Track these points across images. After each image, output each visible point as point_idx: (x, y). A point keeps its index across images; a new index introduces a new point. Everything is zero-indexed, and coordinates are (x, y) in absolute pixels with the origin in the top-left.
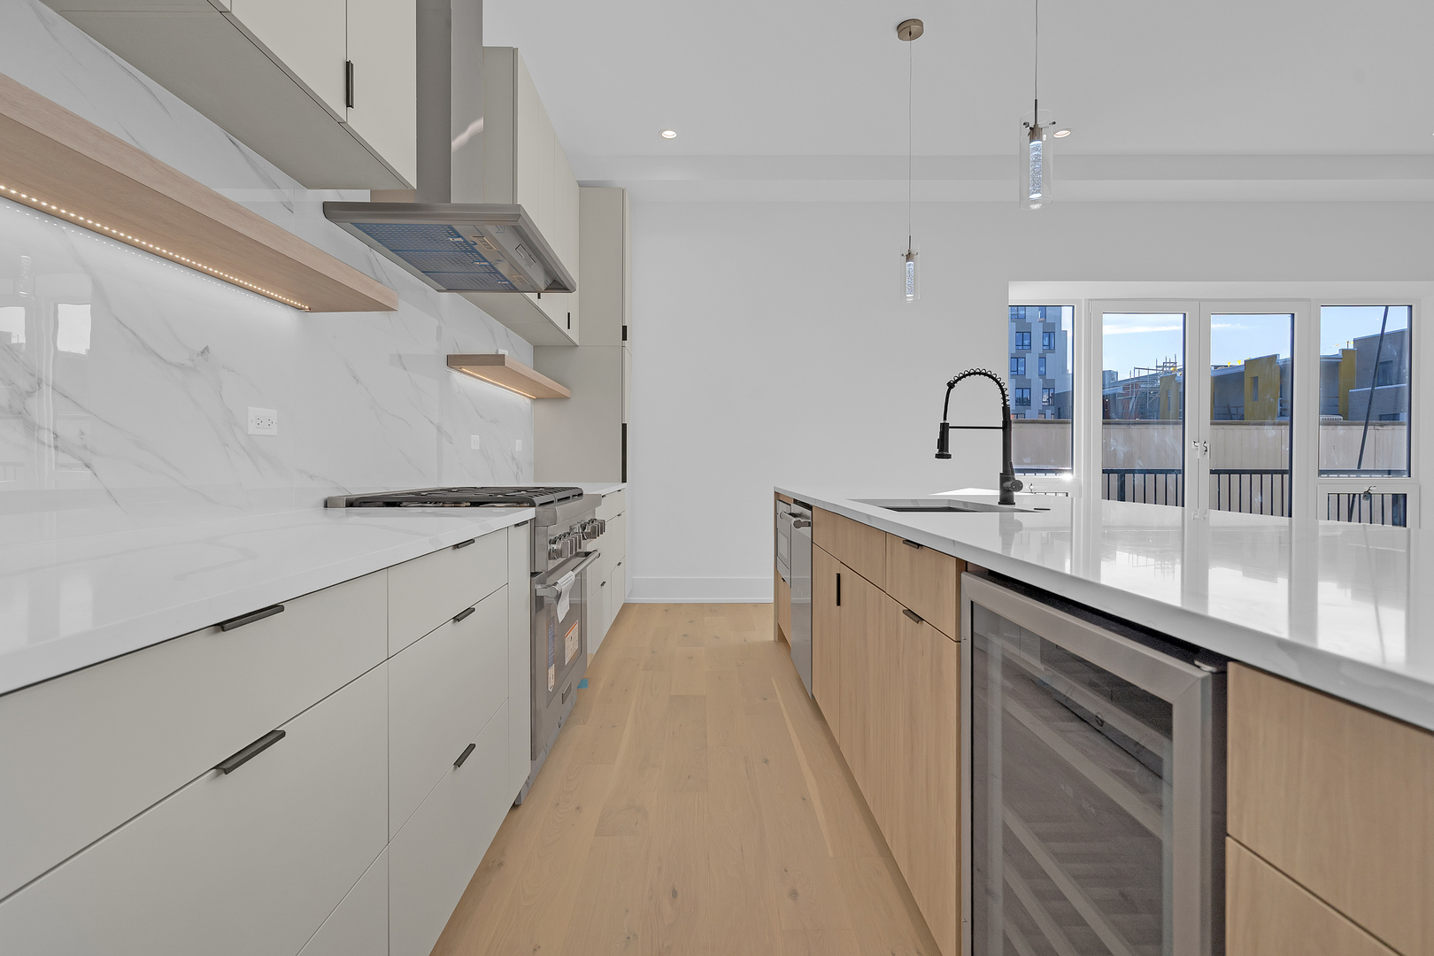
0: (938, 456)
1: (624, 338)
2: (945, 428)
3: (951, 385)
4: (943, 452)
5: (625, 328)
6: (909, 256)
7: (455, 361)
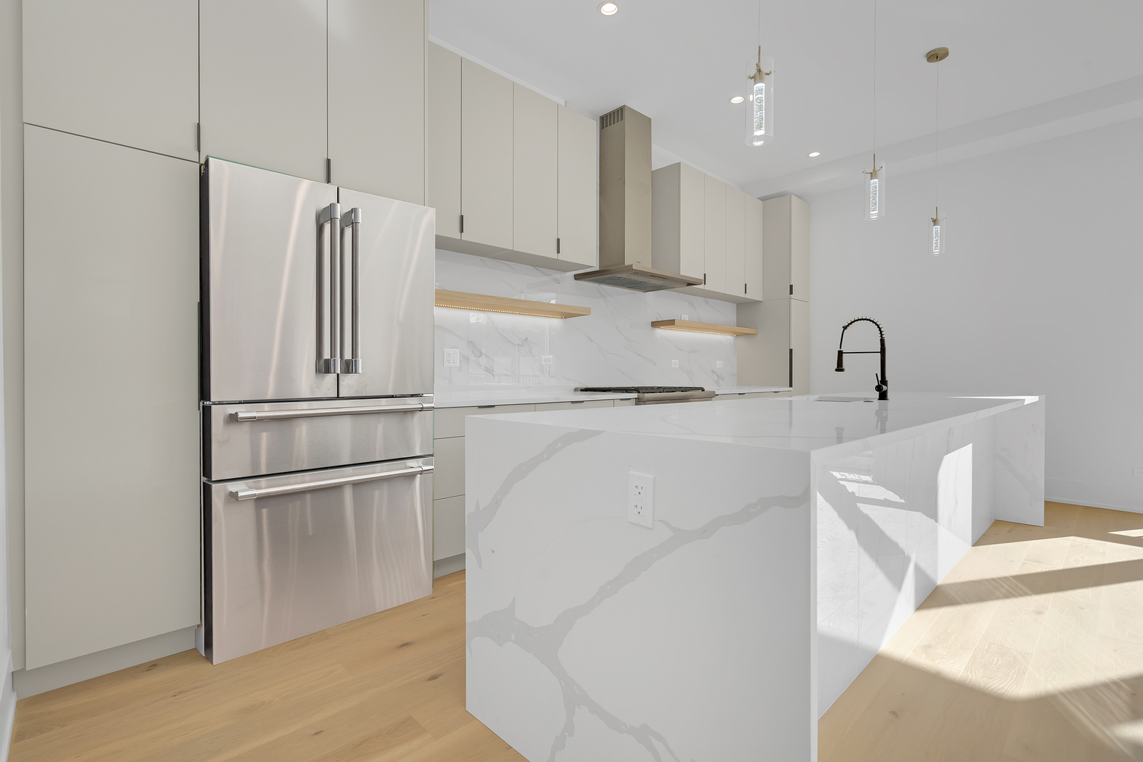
0: (837, 370)
1: (791, 293)
2: (840, 354)
3: (845, 328)
4: (840, 368)
5: (791, 286)
6: (935, 222)
7: (655, 324)
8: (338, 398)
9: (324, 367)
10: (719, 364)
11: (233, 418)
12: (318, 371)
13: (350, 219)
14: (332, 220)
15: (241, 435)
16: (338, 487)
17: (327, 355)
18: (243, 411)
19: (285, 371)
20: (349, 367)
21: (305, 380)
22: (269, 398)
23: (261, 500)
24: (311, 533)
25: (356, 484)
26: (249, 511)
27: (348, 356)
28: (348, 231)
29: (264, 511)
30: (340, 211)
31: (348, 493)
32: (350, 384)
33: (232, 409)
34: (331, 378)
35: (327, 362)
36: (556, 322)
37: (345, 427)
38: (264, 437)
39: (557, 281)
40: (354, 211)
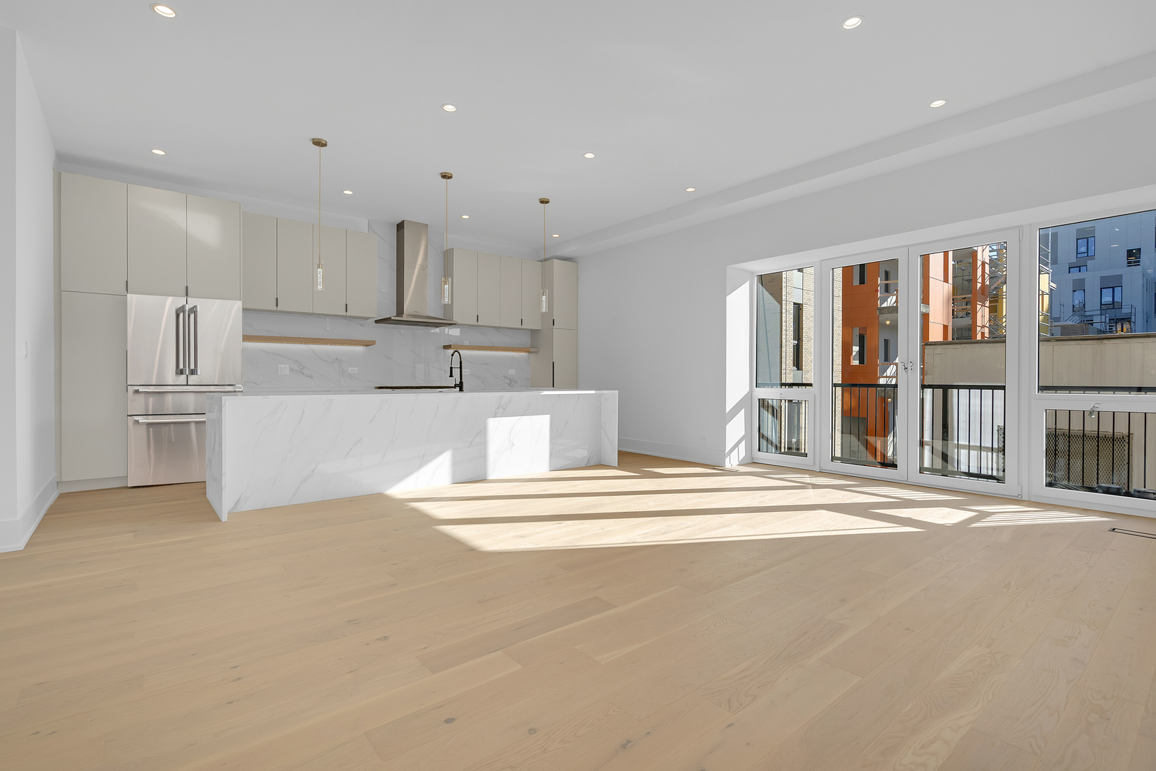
1: (553, 324)
2: (451, 368)
5: (553, 320)
7: (446, 347)
8: (187, 385)
9: (180, 372)
10: (512, 372)
11: (137, 391)
12: (177, 373)
13: (193, 310)
14: (184, 312)
15: (141, 398)
16: (188, 423)
17: (181, 367)
18: (141, 389)
19: (161, 373)
20: (193, 372)
21: (171, 376)
22: (153, 384)
23: (149, 424)
24: (173, 440)
25: (196, 422)
26: (144, 428)
27: (192, 367)
28: (192, 316)
29: (151, 429)
30: (187, 308)
31: (193, 427)
32: (193, 379)
33: (136, 388)
34: (183, 377)
35: (182, 370)
36: (360, 349)
37: (191, 397)
38: (151, 400)
39: (362, 325)
40: (195, 307)
